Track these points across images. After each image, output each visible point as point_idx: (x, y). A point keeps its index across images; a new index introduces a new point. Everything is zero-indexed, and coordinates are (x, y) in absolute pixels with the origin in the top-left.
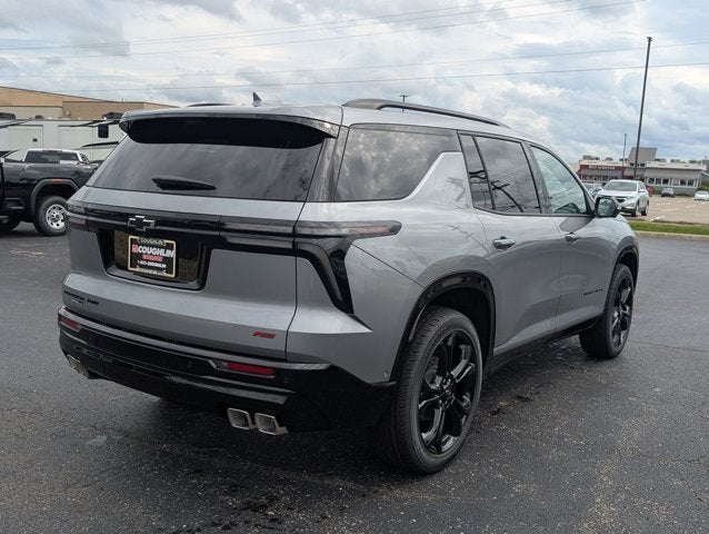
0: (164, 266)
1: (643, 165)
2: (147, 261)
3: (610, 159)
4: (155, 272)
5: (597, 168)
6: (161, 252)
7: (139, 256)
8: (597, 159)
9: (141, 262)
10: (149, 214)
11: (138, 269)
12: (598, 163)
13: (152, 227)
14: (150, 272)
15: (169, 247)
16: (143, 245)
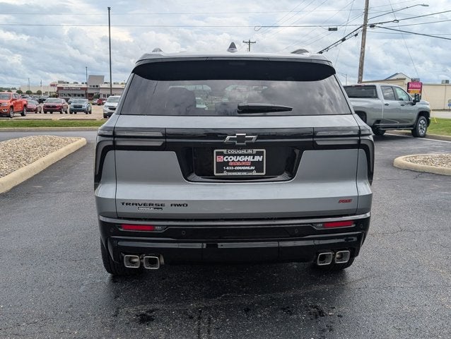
0: (252, 168)
1: (97, 86)
2: (234, 166)
3: (77, 83)
4: (245, 174)
5: (69, 89)
6: (250, 158)
7: (227, 164)
8: (68, 83)
9: (228, 168)
10: (251, 131)
11: (225, 173)
12: (69, 86)
13: (253, 141)
14: (239, 174)
15: (260, 154)
16: (229, 155)
